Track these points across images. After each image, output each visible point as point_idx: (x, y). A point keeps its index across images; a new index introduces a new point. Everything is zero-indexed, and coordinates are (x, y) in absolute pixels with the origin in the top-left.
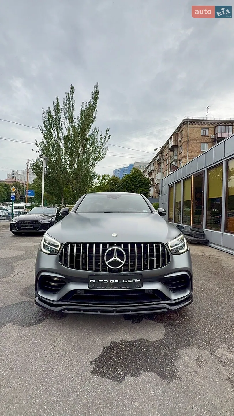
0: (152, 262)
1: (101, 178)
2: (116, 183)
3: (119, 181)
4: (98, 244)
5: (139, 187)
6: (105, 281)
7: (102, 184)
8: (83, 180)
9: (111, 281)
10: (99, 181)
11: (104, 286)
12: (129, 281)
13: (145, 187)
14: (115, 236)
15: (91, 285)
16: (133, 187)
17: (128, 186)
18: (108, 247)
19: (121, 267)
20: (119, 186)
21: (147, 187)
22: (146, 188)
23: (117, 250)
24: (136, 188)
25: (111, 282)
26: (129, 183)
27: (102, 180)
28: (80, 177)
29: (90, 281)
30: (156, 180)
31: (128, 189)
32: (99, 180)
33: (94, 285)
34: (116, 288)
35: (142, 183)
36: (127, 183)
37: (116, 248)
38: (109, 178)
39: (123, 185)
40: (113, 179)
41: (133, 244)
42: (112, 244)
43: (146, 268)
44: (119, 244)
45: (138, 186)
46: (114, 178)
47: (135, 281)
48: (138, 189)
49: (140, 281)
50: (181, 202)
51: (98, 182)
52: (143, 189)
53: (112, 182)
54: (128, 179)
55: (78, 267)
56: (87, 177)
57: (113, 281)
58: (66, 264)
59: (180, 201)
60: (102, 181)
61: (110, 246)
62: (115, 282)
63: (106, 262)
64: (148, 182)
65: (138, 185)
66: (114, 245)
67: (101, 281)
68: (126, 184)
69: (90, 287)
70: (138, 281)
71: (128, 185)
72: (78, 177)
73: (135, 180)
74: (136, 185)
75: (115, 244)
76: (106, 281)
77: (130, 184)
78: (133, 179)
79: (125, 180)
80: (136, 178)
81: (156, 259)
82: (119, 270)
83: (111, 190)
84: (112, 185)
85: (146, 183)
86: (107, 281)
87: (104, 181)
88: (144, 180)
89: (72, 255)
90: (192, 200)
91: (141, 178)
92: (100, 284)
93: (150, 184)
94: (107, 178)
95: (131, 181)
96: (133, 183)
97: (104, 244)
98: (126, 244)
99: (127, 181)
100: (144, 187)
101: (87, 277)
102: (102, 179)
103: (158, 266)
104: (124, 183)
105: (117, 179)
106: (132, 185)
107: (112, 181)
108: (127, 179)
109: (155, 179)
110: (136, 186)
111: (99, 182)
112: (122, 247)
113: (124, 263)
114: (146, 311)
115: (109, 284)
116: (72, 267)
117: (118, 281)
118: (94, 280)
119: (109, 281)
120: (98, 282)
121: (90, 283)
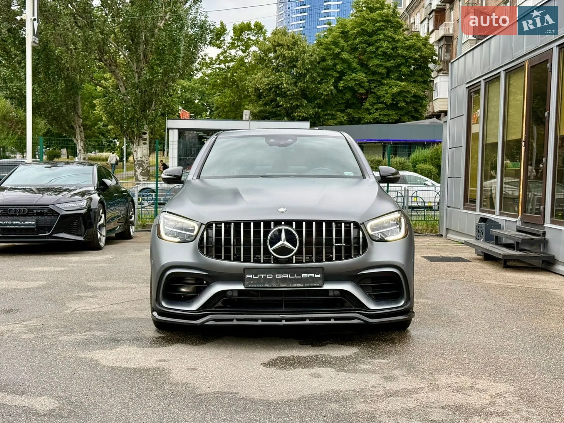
0: (339, 249)
1: (228, 38)
2: (292, 62)
3: (304, 52)
4: (257, 224)
5: (388, 76)
6: (268, 276)
7: (231, 64)
8: (160, 52)
9: (278, 276)
10: (220, 51)
11: (267, 283)
12: (304, 276)
13: (412, 73)
14: (282, 212)
15: (248, 282)
16: (361, 76)
17: (342, 74)
18: (272, 227)
19: (292, 256)
20: (304, 71)
21: (422, 76)
22: (415, 81)
23: (286, 230)
24: (374, 81)
25: (276, 277)
26: (344, 61)
27: (233, 46)
28: (146, 42)
29: (247, 277)
31: (341, 85)
32: (219, 47)
33: (252, 282)
34: (284, 285)
35: (399, 60)
36: (336, 61)
37: (283, 227)
38: (261, 39)
39: (322, 69)
40: (279, 45)
41: (309, 223)
42: (278, 223)
43: (329, 259)
44: (289, 223)
45: (381, 73)
46: (284, 40)
47: (313, 276)
48: (382, 84)
49: (319, 276)
50: (496, 144)
51: (214, 57)
52: (403, 84)
53: (276, 58)
54: (342, 42)
55: (228, 258)
56: (175, 42)
57: (280, 276)
58: (208, 254)
59: (495, 141)
60: (233, 52)
61: (275, 226)
62: (283, 277)
63: (271, 250)
64: (426, 51)
65: (381, 70)
66: (281, 224)
67: (263, 275)
68: (335, 65)
69: (246, 285)
70: (317, 276)
71: (339, 67)
72: (138, 43)
73: (370, 45)
74: (373, 69)
75: (283, 223)
76: (270, 276)
77: (349, 64)
78: (361, 42)
79: (330, 49)
80: (375, 38)
81: (345, 245)
82: (289, 261)
83: (270, 89)
84: (277, 69)
85: (415, 60)
86: (272, 275)
87: (240, 53)
88: (409, 48)
89: (218, 241)
90: (524, 139)
91: (394, 39)
92: (262, 281)
93: (434, 62)
94: (253, 38)
95: (354, 49)
96: (360, 60)
97: (267, 223)
98: (299, 223)
99: (337, 50)
100: (409, 77)
101: (242, 272)
102: (233, 44)
103: (348, 257)
104: (323, 59)
105: (295, 43)
106: (358, 67)
107: (275, 52)
108: (336, 44)
110: (374, 73)
111: (221, 58)
112: (294, 227)
113: (296, 249)
114: (330, 320)
115: (275, 280)
116: (218, 257)
117: (287, 276)
118: (252, 274)
119: (274, 276)
120: (258, 277)
121: (246, 280)
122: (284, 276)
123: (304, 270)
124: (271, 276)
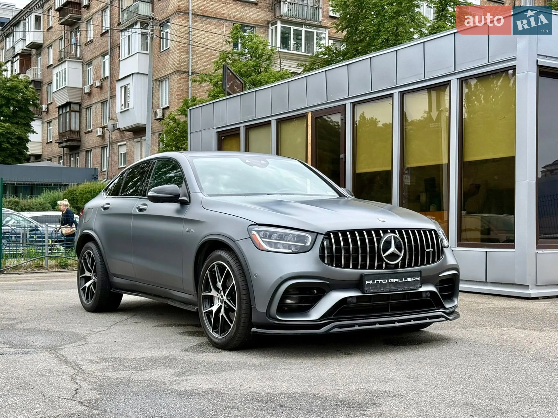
0: (428, 254)
4: (369, 232)
11: (382, 288)
12: (409, 279)
15: (367, 288)
18: (382, 235)
19: (399, 263)
23: (394, 236)
25: (390, 282)
29: (366, 283)
30: (54, 89)
33: (370, 288)
37: (391, 235)
41: (407, 231)
42: (385, 231)
43: (422, 264)
44: (393, 231)
47: (415, 279)
49: (419, 279)
55: (347, 266)
57: (392, 281)
58: (330, 263)
61: (384, 233)
63: (383, 256)
66: (388, 232)
67: (379, 281)
69: (366, 291)
70: (417, 279)
81: (432, 250)
82: (396, 266)
92: (378, 286)
97: (377, 231)
98: (400, 231)
101: (360, 279)
103: (434, 261)
109: (51, 83)
112: (398, 234)
113: (402, 255)
114: (410, 321)
115: (388, 285)
116: (338, 265)
117: (398, 280)
118: (371, 280)
119: (388, 281)
120: (375, 283)
121: (365, 286)
122: (395, 280)
123: (409, 274)
124: (385, 281)
